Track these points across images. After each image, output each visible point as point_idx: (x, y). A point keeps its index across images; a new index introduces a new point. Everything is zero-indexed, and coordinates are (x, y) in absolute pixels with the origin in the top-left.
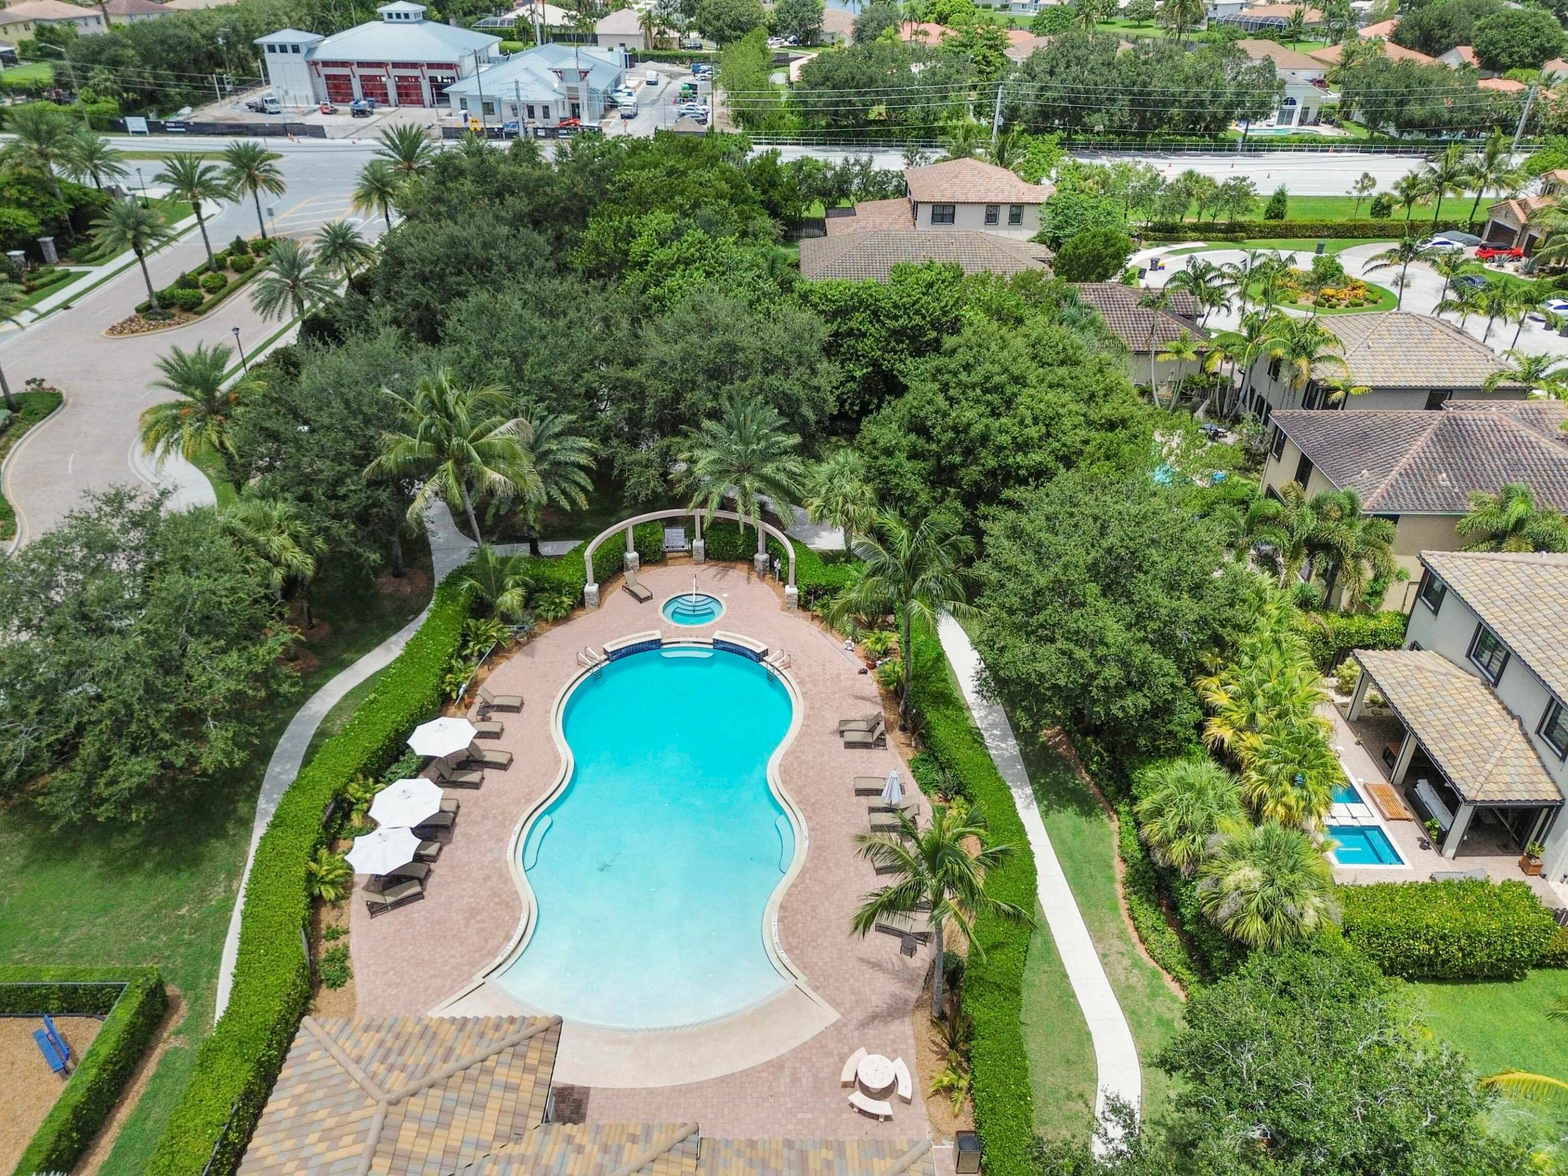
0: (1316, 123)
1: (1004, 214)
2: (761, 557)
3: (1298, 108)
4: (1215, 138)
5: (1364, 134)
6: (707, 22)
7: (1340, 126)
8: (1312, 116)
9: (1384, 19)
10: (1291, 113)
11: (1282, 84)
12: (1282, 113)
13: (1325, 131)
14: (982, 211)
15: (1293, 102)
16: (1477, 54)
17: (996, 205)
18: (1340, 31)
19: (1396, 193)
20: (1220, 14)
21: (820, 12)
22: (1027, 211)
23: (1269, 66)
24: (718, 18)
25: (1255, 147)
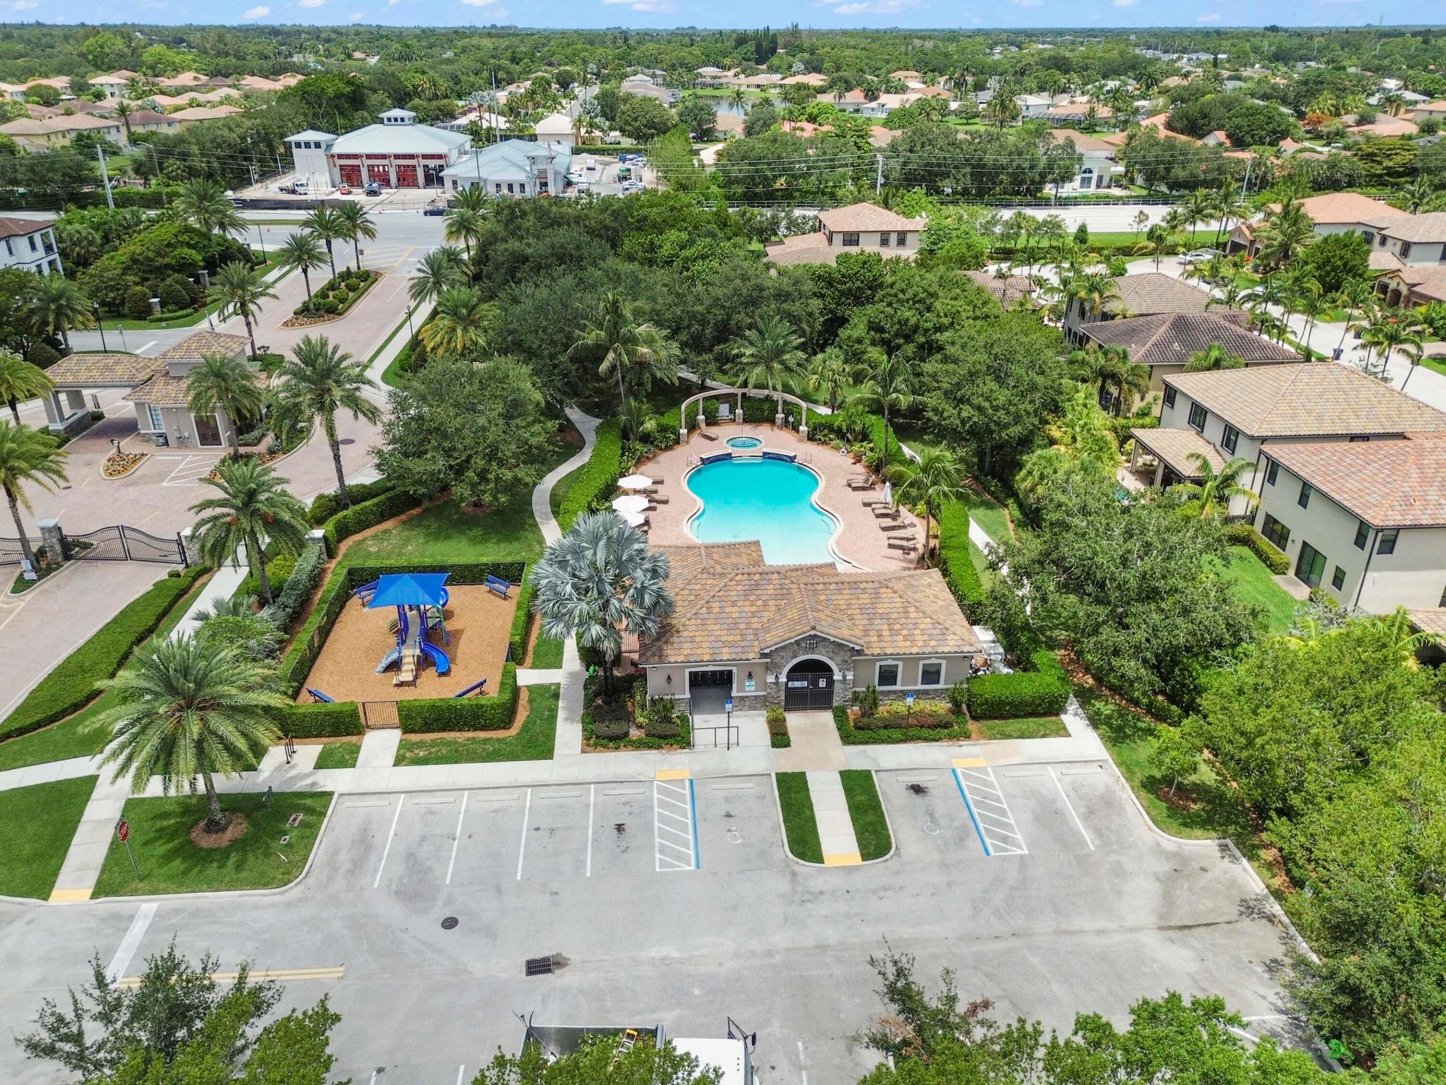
0: (1109, 187)
1: (893, 239)
2: (780, 416)
3: (1095, 176)
4: (1035, 197)
5: (1144, 192)
6: (627, 123)
7: (1126, 188)
8: (1105, 182)
9: (1160, 112)
10: (1090, 179)
11: (1080, 159)
12: (1083, 179)
13: (1116, 192)
14: (878, 237)
15: (1091, 172)
16: (1228, 136)
17: (889, 232)
18: (1126, 122)
19: (1164, 224)
20: (1031, 113)
21: (714, 115)
22: (909, 237)
23: (1070, 144)
24: (636, 120)
25: (1064, 202)
